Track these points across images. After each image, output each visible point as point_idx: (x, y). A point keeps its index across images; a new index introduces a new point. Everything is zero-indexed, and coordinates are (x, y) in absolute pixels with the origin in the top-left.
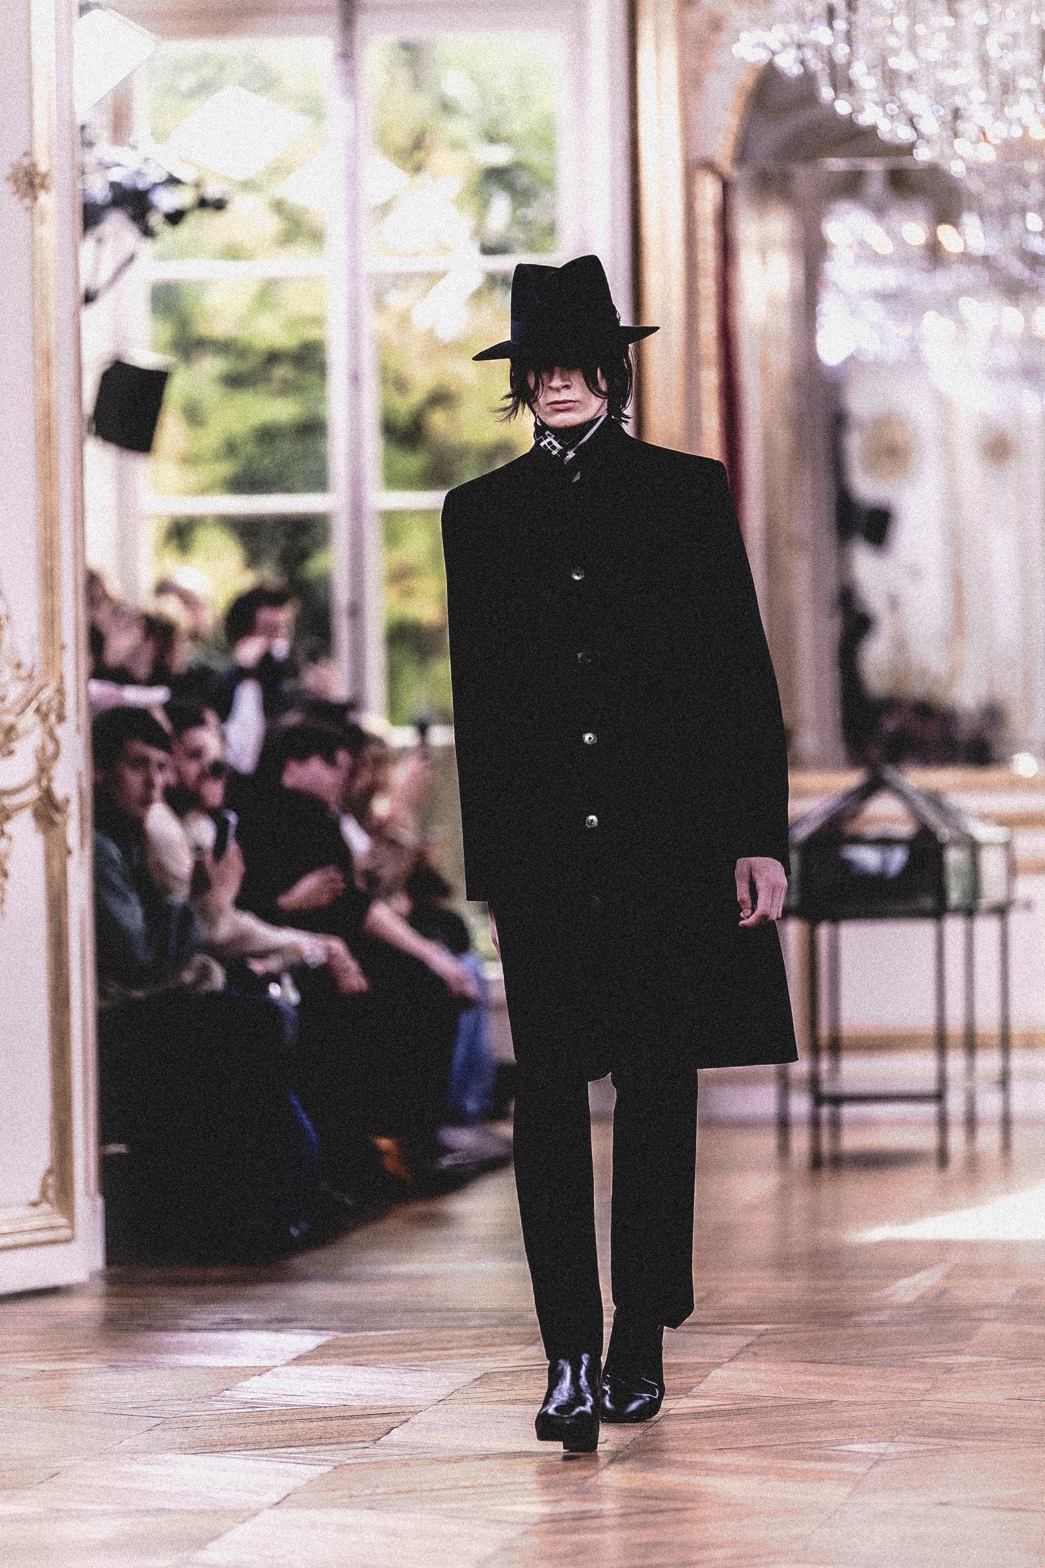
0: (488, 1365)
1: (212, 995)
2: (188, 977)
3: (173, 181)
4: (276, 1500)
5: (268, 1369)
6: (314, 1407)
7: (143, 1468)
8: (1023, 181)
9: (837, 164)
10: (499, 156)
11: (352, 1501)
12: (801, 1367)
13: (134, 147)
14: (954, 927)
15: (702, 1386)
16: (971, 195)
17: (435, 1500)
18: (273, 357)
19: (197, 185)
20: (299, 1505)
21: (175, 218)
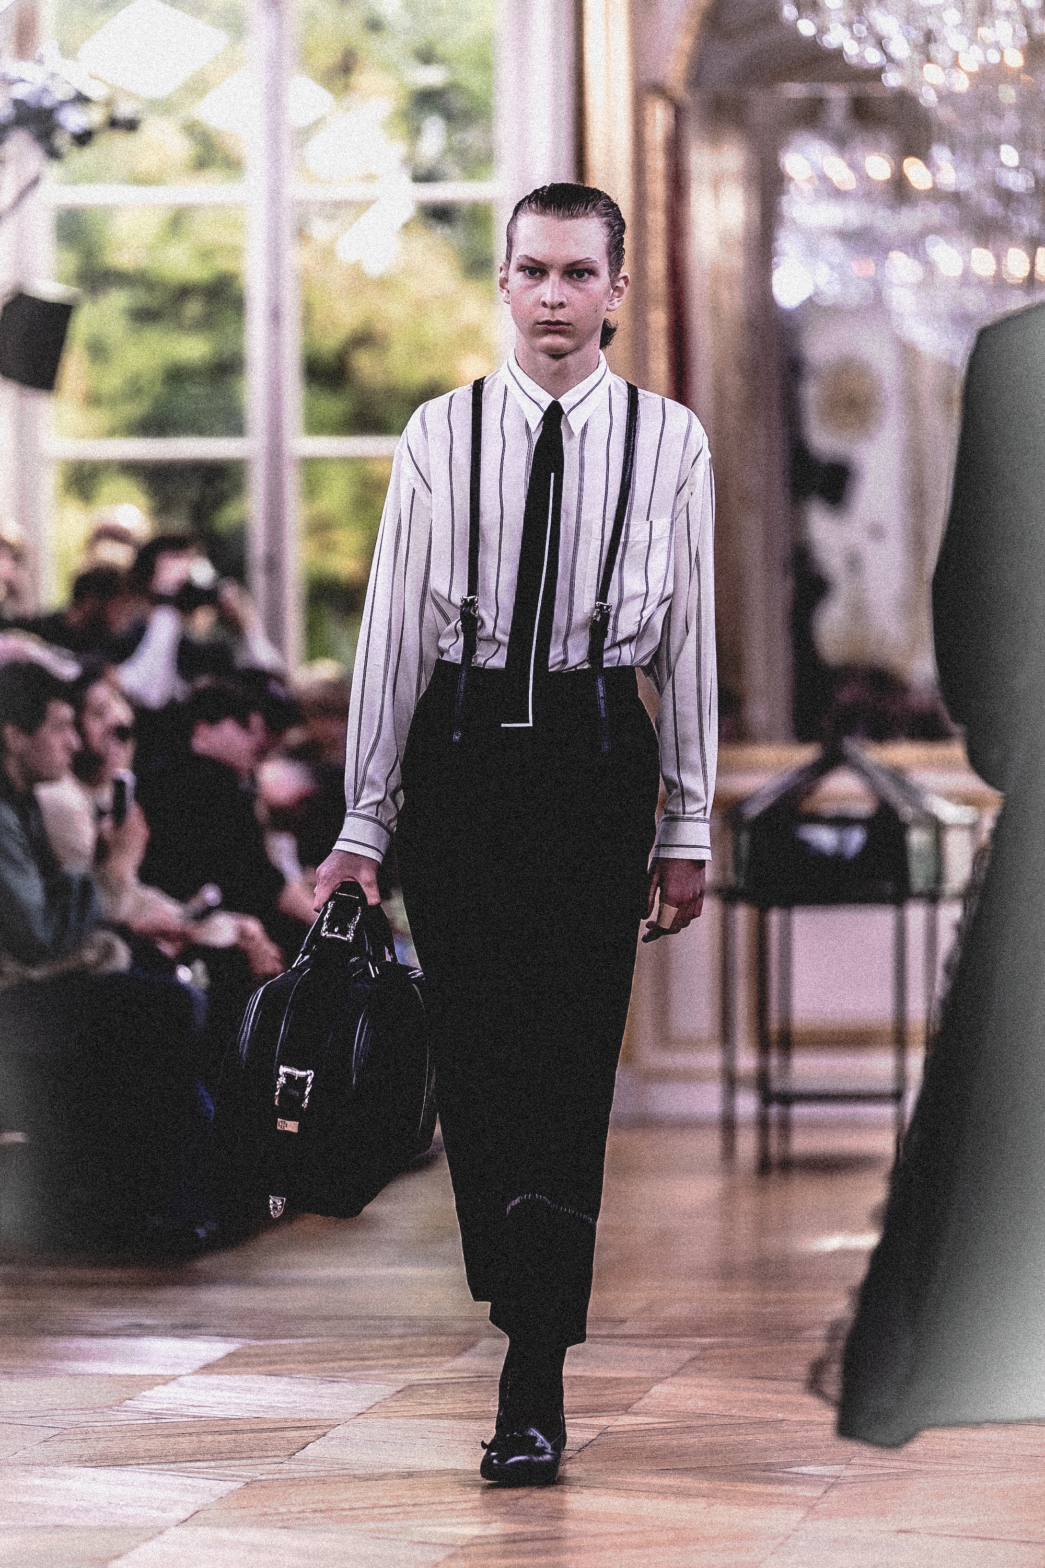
0: (414, 1376)
1: (117, 977)
2: (90, 956)
3: (81, 99)
4: (183, 1517)
5: (174, 1378)
6: (224, 1419)
7: (37, 1482)
8: (997, 110)
9: (795, 90)
10: (432, 77)
11: (263, 1520)
12: (749, 1383)
13: (40, 62)
14: (916, 914)
15: (642, 1403)
16: (940, 126)
17: (356, 1519)
18: (184, 292)
19: (109, 103)
20: (207, 1523)
21: (83, 138)
